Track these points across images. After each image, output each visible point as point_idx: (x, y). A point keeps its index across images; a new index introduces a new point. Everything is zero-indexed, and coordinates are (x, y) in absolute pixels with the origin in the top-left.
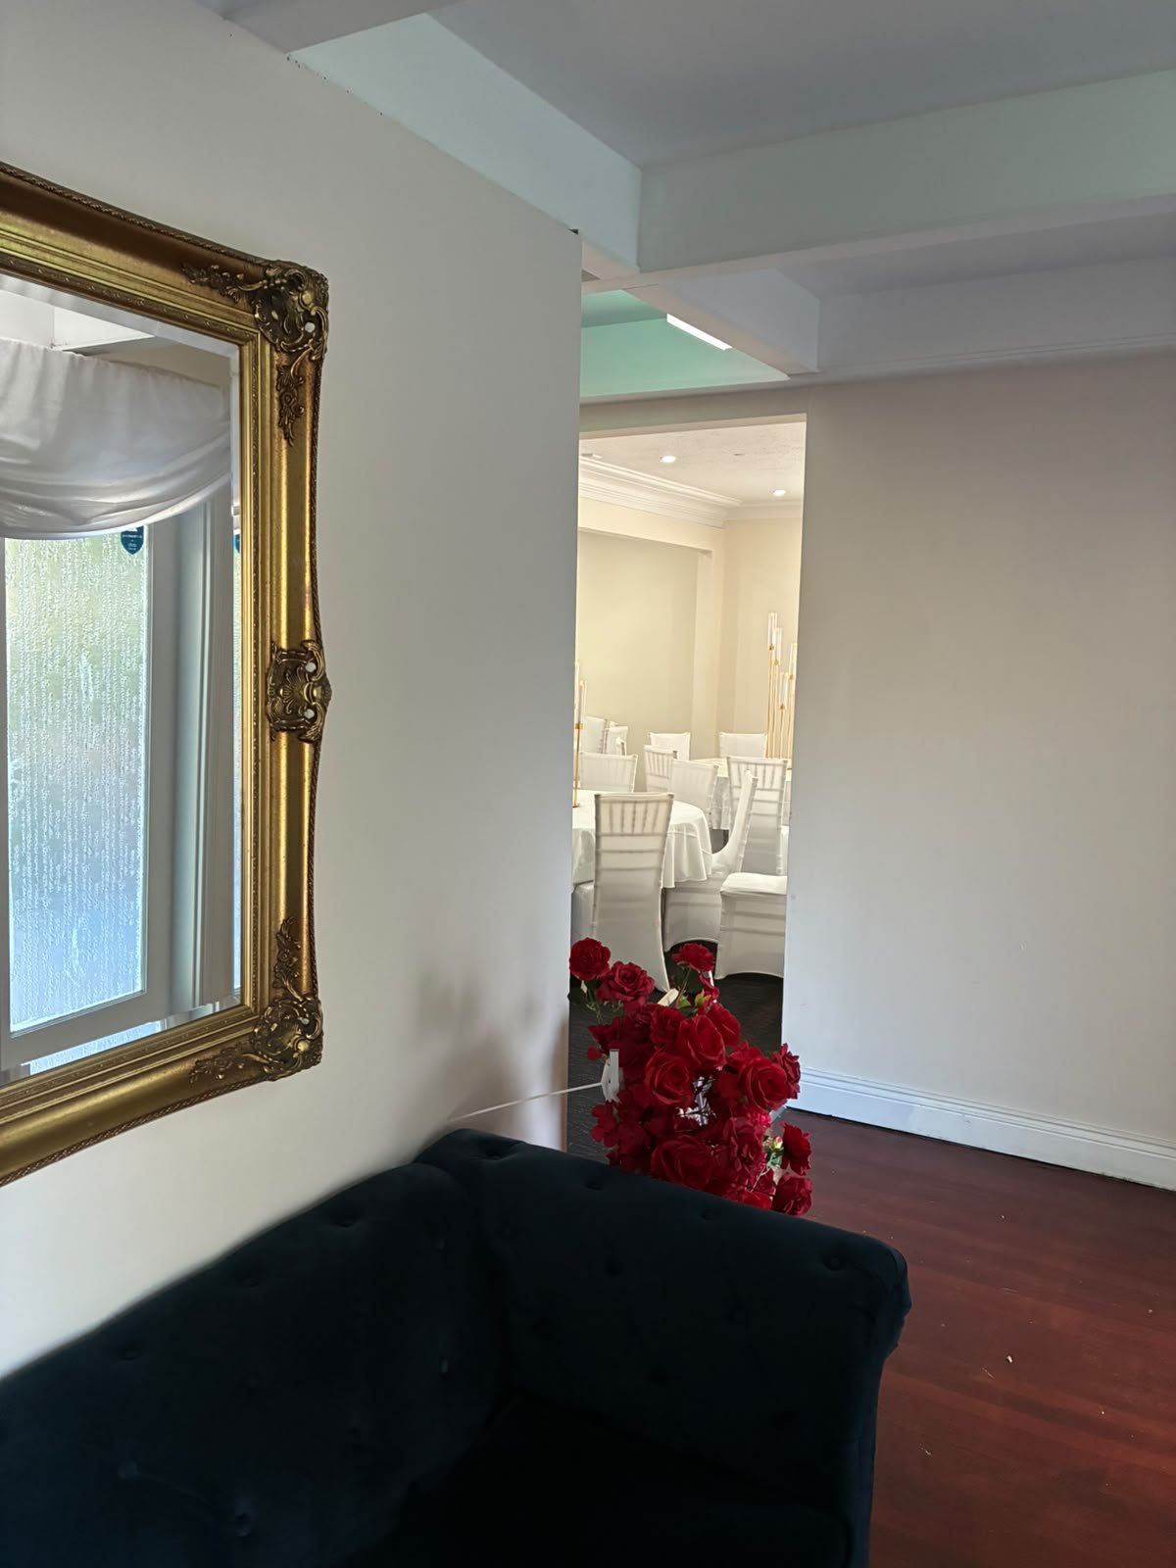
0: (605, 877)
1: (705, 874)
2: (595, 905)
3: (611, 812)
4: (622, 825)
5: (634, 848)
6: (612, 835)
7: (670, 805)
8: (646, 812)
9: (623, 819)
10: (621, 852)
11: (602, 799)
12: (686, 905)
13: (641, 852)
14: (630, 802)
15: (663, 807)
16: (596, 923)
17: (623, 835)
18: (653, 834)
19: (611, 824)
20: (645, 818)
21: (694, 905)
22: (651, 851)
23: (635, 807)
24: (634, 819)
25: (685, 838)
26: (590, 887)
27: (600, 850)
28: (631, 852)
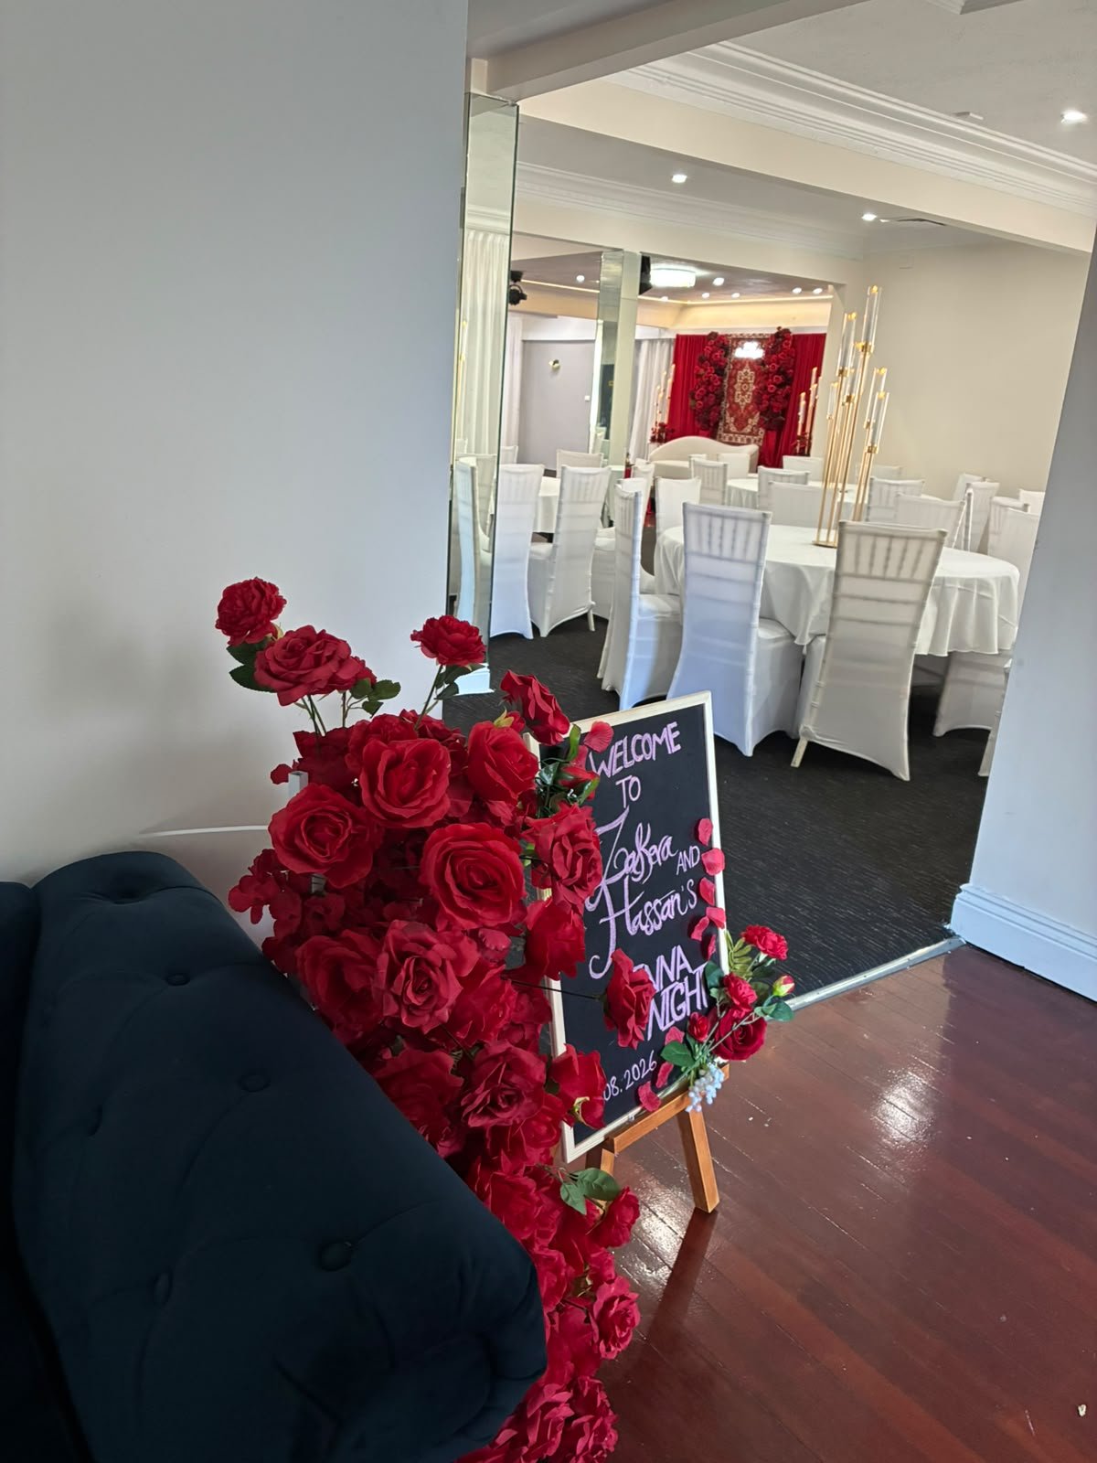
0: (842, 629)
1: (996, 647)
2: (824, 661)
3: (858, 547)
4: (871, 565)
5: (883, 596)
6: (856, 576)
7: (940, 544)
8: (905, 551)
9: (872, 556)
10: (866, 599)
11: (847, 528)
12: (972, 683)
13: (893, 602)
14: (884, 536)
15: (930, 548)
16: (822, 683)
17: (870, 577)
18: (911, 581)
19: (857, 563)
20: (903, 559)
21: (983, 685)
22: (906, 603)
23: (890, 543)
24: (887, 559)
25: (975, 596)
26: (823, 640)
27: (838, 593)
28: (879, 600)
